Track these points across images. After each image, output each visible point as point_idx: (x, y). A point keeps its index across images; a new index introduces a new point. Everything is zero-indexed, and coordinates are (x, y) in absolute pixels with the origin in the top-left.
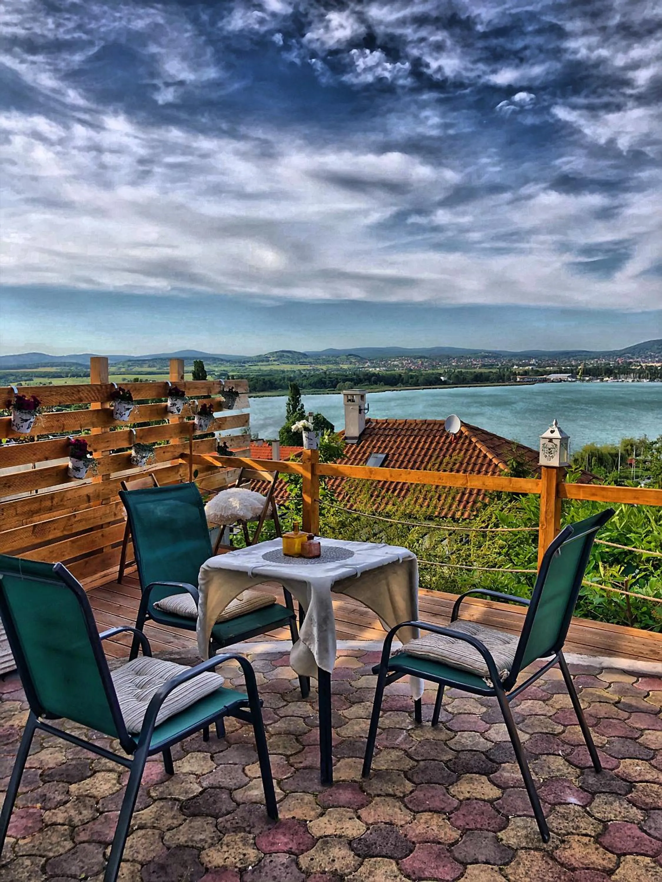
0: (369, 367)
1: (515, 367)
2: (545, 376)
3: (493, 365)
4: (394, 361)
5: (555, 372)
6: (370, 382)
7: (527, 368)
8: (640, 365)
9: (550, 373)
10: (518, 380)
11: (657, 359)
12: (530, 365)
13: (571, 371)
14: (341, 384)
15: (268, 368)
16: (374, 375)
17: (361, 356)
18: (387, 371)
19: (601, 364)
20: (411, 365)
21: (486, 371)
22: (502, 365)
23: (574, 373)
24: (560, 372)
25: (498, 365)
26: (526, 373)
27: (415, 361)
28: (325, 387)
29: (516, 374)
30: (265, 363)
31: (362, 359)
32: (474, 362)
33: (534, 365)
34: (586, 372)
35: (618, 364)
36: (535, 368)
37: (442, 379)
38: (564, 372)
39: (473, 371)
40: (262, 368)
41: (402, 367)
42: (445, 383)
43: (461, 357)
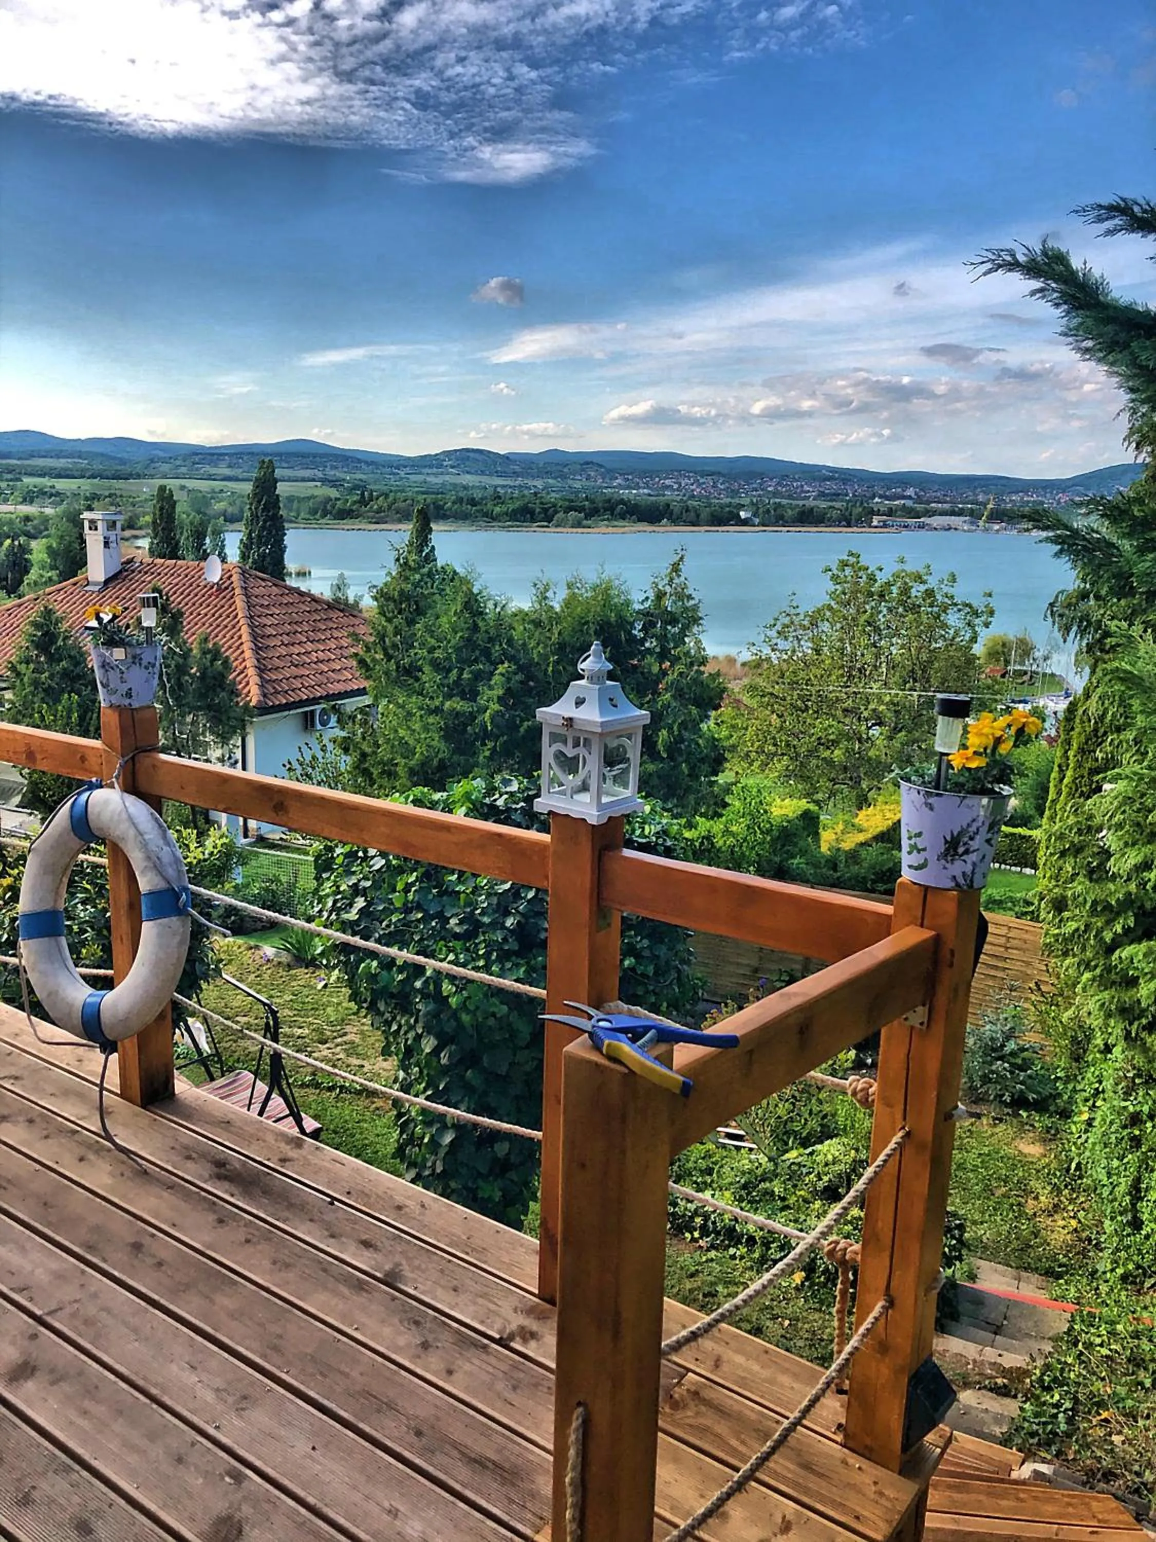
0: (620, 486)
1: (877, 500)
2: (922, 520)
3: (838, 495)
4: (665, 478)
5: (943, 513)
6: (612, 515)
7: (897, 502)
9: (936, 513)
10: (875, 523)
12: (904, 497)
13: (972, 513)
14: (561, 515)
15: (439, 480)
16: (622, 502)
17: (608, 466)
18: (650, 495)
19: (1028, 502)
20: (694, 487)
21: (824, 505)
22: (854, 495)
23: (975, 515)
24: (953, 513)
25: (847, 495)
26: (890, 512)
27: (702, 481)
28: (533, 520)
29: (873, 513)
30: (435, 470)
31: (609, 471)
32: (806, 488)
33: (910, 497)
34: (997, 516)
35: (1059, 503)
36: (909, 503)
37: (743, 514)
38: (960, 513)
39: (801, 503)
40: (428, 479)
41: (677, 490)
42: (745, 523)
43: (785, 477)
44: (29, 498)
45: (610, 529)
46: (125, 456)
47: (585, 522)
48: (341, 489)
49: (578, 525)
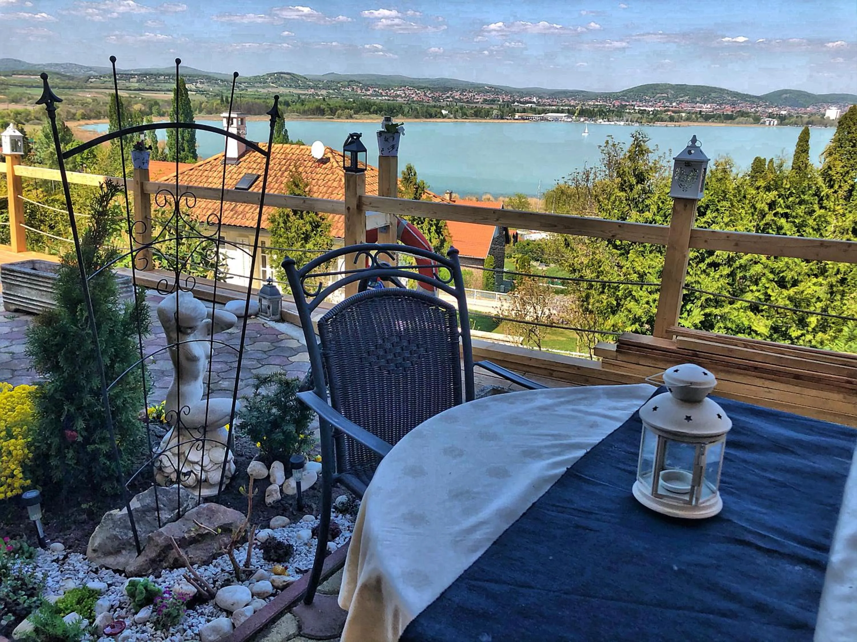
0: (372, 95)
1: (516, 104)
2: (542, 115)
3: (494, 101)
4: (397, 91)
5: (553, 111)
6: (370, 111)
7: (527, 105)
8: (634, 109)
9: (549, 111)
10: (517, 117)
11: (650, 104)
12: (531, 103)
13: (569, 111)
14: (339, 111)
15: (265, 91)
16: (374, 104)
17: (363, 83)
18: (389, 100)
19: (597, 105)
20: (413, 96)
21: (488, 107)
22: (503, 101)
23: (571, 113)
24: (558, 111)
25: (499, 101)
26: (524, 111)
27: (418, 92)
28: (323, 114)
29: (515, 111)
30: (262, 85)
31: (364, 85)
32: (476, 97)
33: (534, 103)
34: (582, 113)
35: (614, 106)
36: (534, 106)
37: (444, 112)
38: (562, 112)
39: (474, 105)
40: (259, 90)
41: (404, 97)
42: (444, 117)
43: (464, 90)
44: (15, 101)
45: (369, 121)
46: (71, 74)
47: (354, 116)
48: (208, 96)
49: (351, 117)
